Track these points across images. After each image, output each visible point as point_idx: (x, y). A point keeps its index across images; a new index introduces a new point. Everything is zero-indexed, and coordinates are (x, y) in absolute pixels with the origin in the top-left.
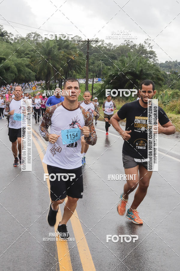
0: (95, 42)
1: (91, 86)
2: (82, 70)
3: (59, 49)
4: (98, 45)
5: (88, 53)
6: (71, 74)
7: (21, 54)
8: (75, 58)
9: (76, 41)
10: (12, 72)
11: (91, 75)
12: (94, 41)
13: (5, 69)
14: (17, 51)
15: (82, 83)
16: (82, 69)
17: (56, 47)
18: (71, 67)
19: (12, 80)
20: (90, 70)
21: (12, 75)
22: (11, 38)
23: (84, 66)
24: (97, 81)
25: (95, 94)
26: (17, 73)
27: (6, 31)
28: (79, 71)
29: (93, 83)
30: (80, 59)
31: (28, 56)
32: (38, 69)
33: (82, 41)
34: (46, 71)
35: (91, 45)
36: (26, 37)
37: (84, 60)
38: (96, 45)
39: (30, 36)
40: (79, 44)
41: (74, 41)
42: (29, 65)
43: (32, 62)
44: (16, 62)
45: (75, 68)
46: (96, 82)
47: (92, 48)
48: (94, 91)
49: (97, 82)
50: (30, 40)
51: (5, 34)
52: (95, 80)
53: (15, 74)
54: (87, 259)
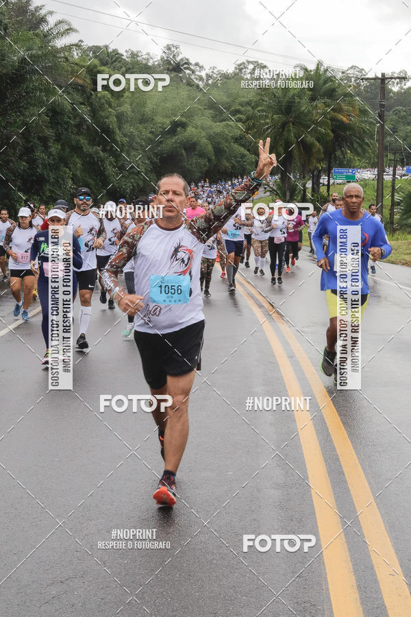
0: (398, 80)
1: (390, 184)
2: (367, 148)
3: (313, 99)
4: (405, 87)
5: (382, 106)
6: (341, 157)
7: (221, 113)
8: (350, 120)
9: (353, 80)
10: (202, 155)
11: (390, 160)
12: (395, 78)
13: (185, 149)
14: (212, 106)
15: (367, 178)
16: (367, 144)
17: (305, 93)
18: (342, 140)
19: (202, 173)
20: (386, 148)
21: (203, 161)
22: (198, 76)
23: (372, 137)
24: (404, 172)
25: (398, 204)
26: (213, 158)
27: (187, 60)
28: (359, 150)
29: (394, 180)
30: (362, 122)
31: (238, 116)
33: (367, 79)
35: (390, 87)
36: (234, 72)
37: (371, 123)
38: (401, 88)
39: (242, 69)
40: (360, 85)
41: (349, 79)
42: (241, 138)
43: (248, 129)
44: (211, 132)
45: (352, 144)
46: (401, 177)
47: (391, 95)
48: (397, 197)
49: (404, 175)
50: (242, 78)
51: (185, 66)
52: (400, 171)
53: (210, 160)
54: (400, 595)
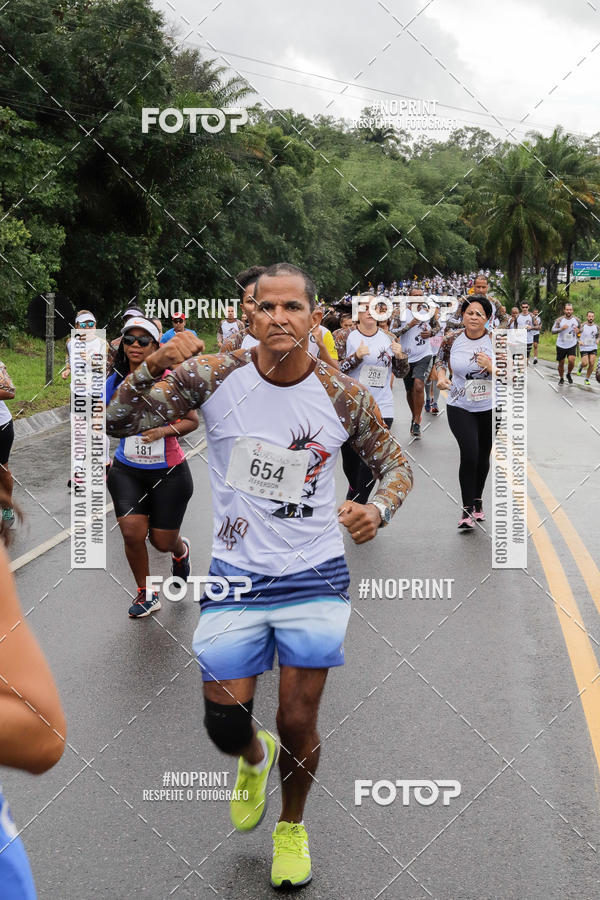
6: (584, 247)
7: (433, 193)
8: (596, 201)
14: (422, 184)
17: (538, 168)
18: (586, 226)
19: (409, 269)
21: (410, 253)
22: (404, 147)
26: (423, 249)
31: (454, 196)
32: (487, 236)
34: (509, 239)
36: (449, 142)
39: (459, 137)
41: (593, 149)
42: (458, 224)
43: (467, 214)
44: (421, 217)
45: (597, 230)
50: (459, 149)
